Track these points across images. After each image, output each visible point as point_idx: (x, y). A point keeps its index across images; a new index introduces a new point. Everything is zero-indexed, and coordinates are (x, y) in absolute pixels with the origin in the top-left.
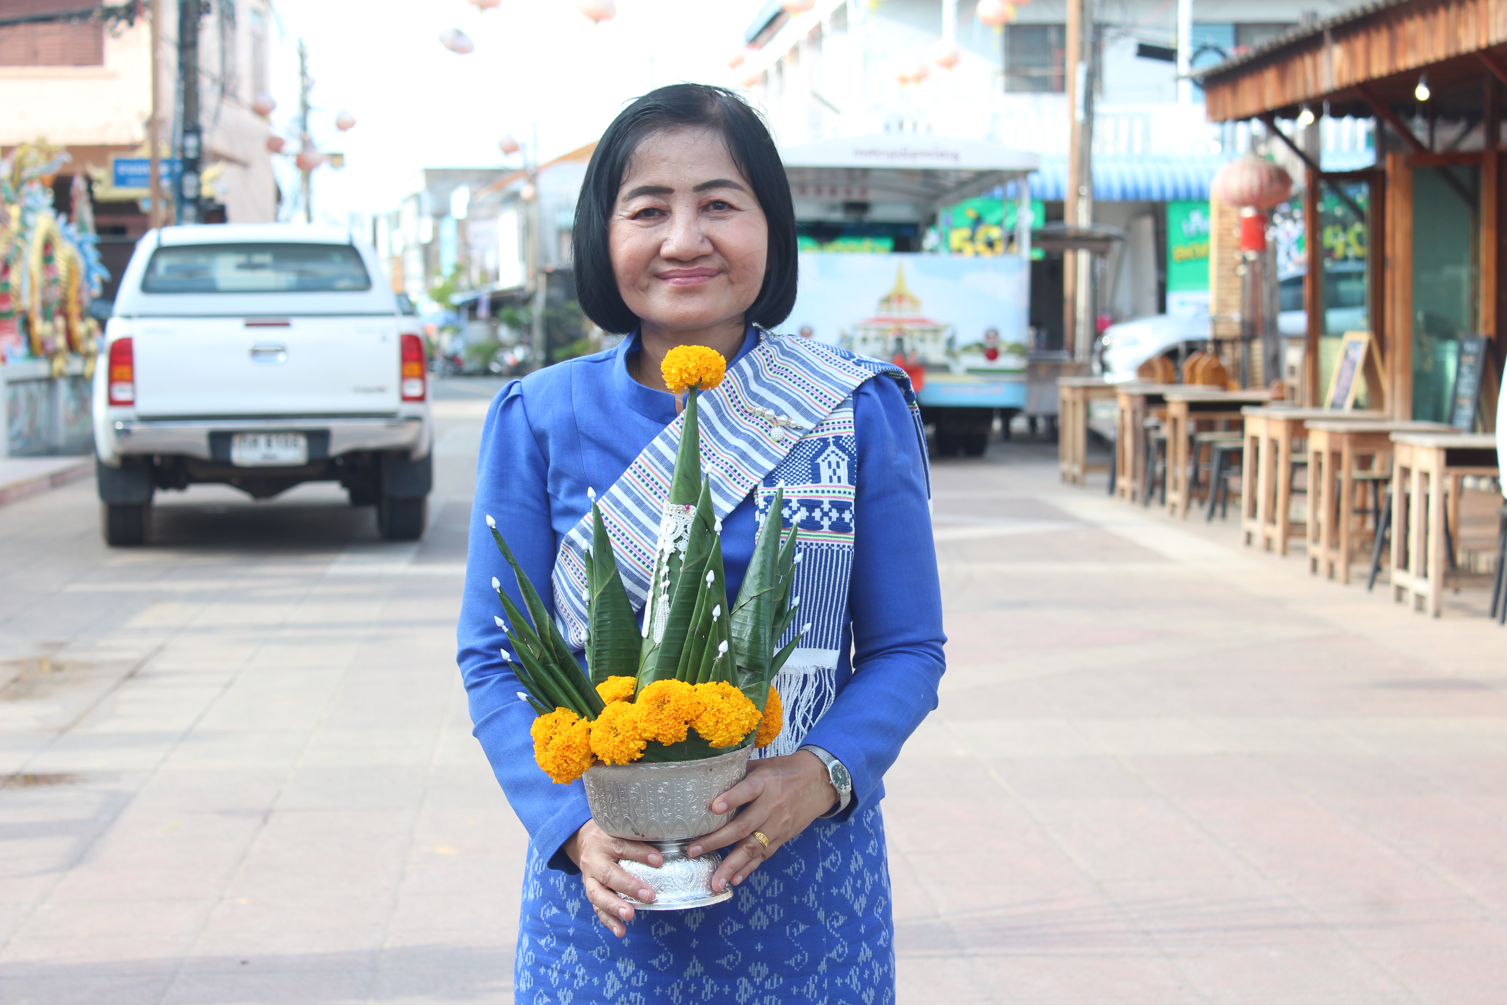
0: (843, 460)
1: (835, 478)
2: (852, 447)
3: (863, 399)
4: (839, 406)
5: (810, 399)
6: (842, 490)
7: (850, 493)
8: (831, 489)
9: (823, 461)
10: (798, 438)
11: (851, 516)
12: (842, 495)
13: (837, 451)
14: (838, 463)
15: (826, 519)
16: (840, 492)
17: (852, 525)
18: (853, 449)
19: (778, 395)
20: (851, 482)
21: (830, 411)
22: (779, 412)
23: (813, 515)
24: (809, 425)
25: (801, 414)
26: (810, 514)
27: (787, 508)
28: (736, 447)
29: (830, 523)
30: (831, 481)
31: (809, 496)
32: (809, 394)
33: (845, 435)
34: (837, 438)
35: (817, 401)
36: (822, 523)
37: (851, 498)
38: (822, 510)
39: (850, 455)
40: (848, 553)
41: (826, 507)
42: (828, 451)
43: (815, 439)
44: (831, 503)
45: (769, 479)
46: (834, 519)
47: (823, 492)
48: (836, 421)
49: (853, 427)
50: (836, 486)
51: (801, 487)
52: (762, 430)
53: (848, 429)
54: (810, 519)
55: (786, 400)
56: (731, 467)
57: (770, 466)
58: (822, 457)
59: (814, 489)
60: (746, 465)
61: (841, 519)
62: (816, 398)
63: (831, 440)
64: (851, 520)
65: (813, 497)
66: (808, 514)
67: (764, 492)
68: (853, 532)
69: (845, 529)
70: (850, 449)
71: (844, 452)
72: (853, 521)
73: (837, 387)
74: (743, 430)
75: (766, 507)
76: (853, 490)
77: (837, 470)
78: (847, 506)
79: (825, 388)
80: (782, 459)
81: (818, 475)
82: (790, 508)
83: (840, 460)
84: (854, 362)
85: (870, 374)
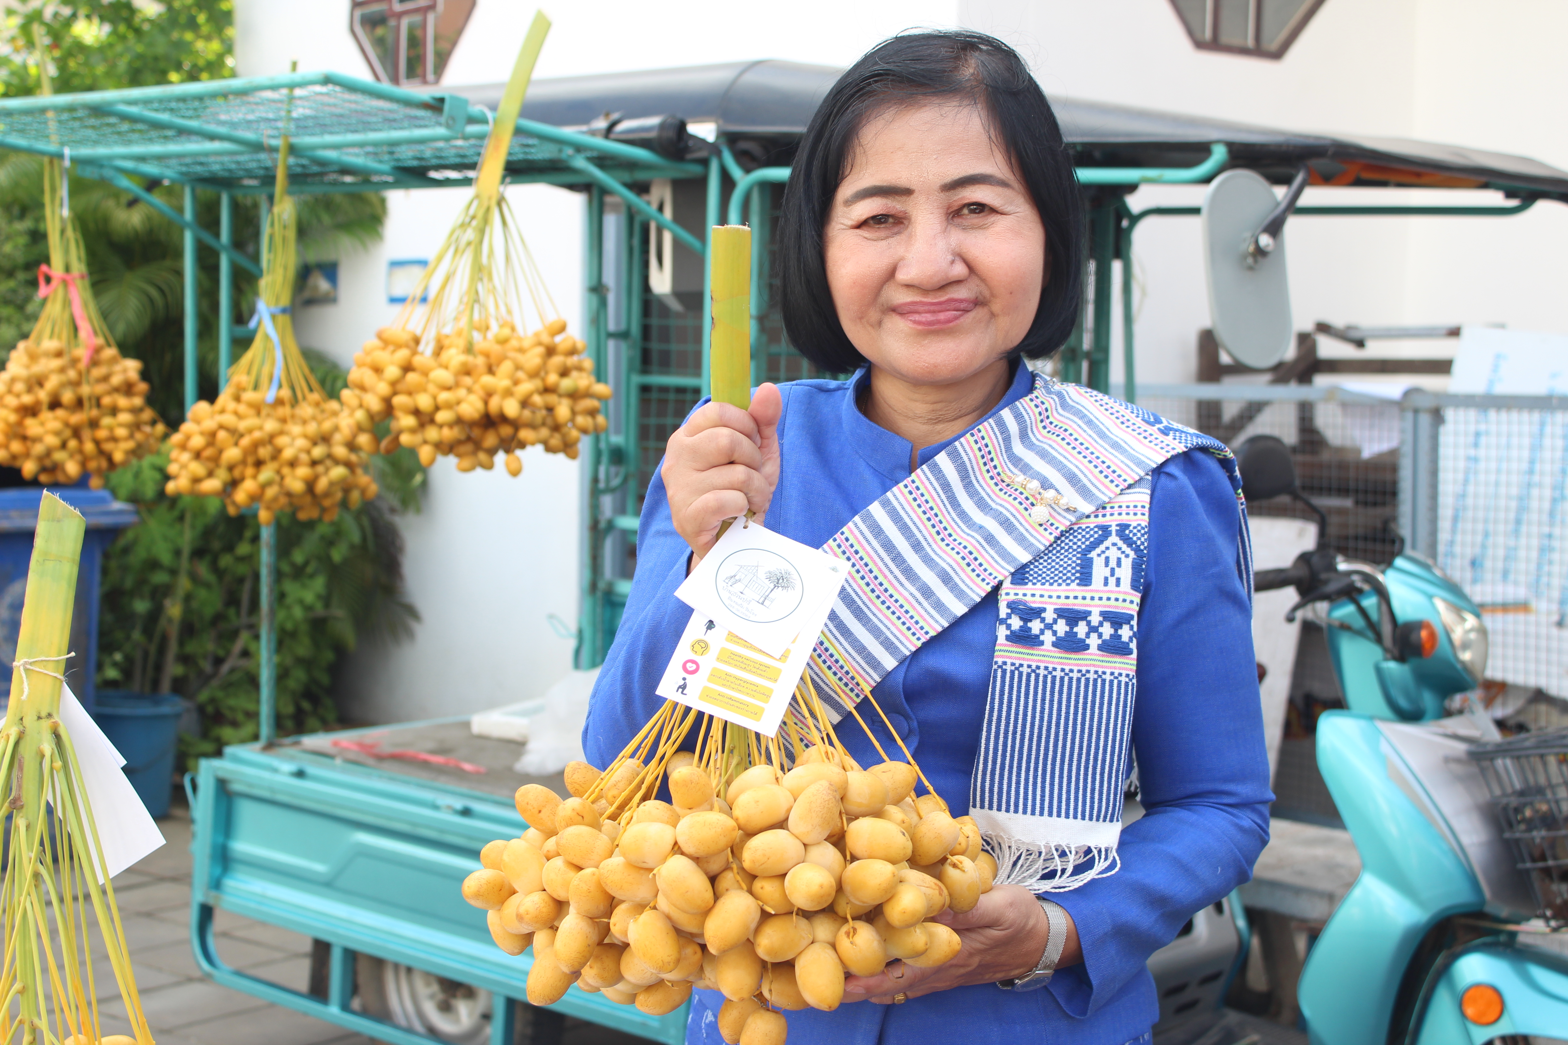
0: (1127, 556)
1: (1112, 581)
2: (1142, 540)
3: (1166, 480)
4: (1130, 486)
5: (1092, 473)
6: (1121, 597)
7: (1132, 602)
8: (1105, 596)
9: (1099, 555)
10: (1068, 523)
11: (1131, 633)
12: (1120, 604)
13: (1120, 543)
14: (1119, 560)
15: (1095, 635)
16: (1117, 600)
17: (1133, 646)
18: (1143, 543)
19: (1049, 462)
20: (1134, 587)
21: (1118, 490)
22: (1045, 483)
23: (1075, 630)
24: (1087, 508)
25: (1077, 491)
26: (1072, 629)
27: (1039, 620)
28: (981, 527)
29: (1100, 642)
30: (1106, 583)
31: (1071, 604)
32: (1093, 466)
33: (1134, 524)
34: (1123, 527)
35: (1101, 477)
36: (1088, 641)
37: (1133, 609)
38: (1089, 623)
39: (1137, 550)
40: (1127, 684)
41: (1095, 619)
42: (1107, 543)
43: (1092, 526)
44: (1102, 614)
45: (1020, 575)
46: (1106, 636)
47: (1092, 598)
48: (1124, 505)
49: (1147, 514)
50: (1111, 592)
51: (1062, 590)
52: (1021, 508)
53: (1139, 516)
54: (1071, 635)
55: (1059, 470)
56: (971, 553)
57: (1024, 557)
58: (1098, 550)
59: (1080, 595)
60: (992, 552)
61: (1116, 637)
62: (1101, 472)
63: (1114, 529)
64: (1131, 638)
65: (1078, 605)
66: (1067, 629)
67: (1009, 593)
68: (1134, 655)
69: (1123, 650)
70: (1139, 543)
71: (1130, 545)
72: (1135, 640)
73: (1132, 461)
74: (993, 505)
75: (1009, 616)
76: (1137, 598)
77: (1117, 570)
78: (1128, 619)
79: (1115, 459)
80: (1043, 548)
81: (1090, 575)
82: (1043, 620)
83: (1123, 556)
84: (1160, 430)
85: (1180, 447)
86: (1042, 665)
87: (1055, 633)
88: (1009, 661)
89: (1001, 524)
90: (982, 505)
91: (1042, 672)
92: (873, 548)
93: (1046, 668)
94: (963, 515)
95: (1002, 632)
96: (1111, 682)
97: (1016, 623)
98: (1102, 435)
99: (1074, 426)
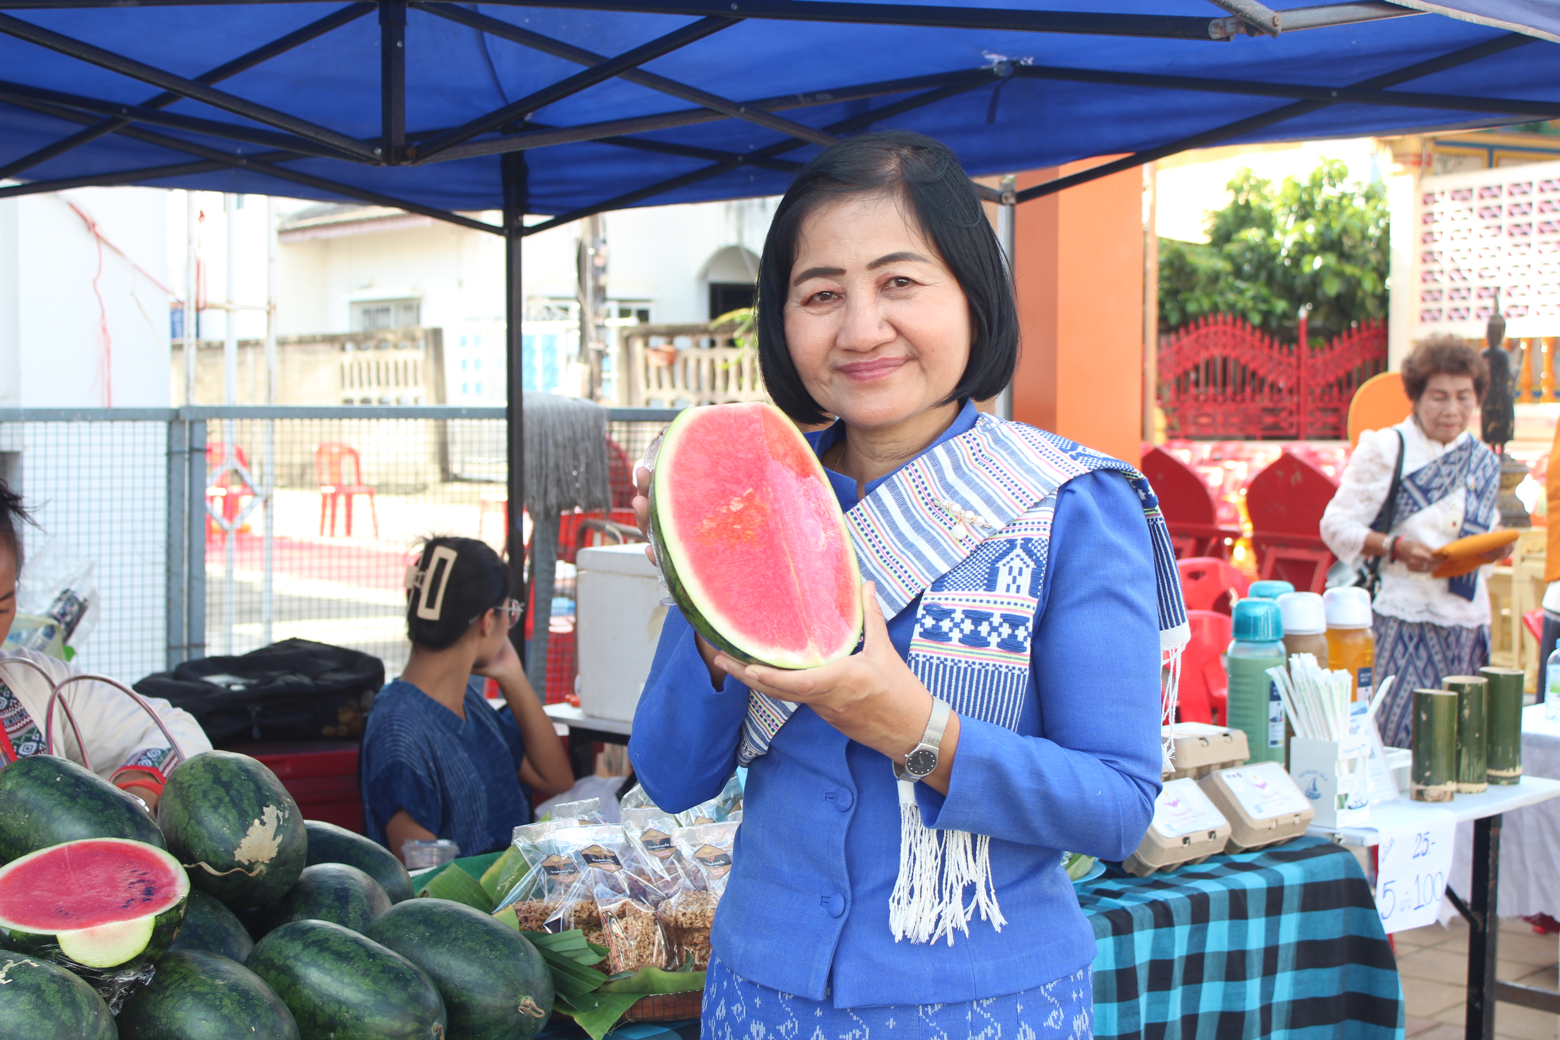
0: (1028, 566)
1: (1013, 588)
2: (1042, 553)
4: (1036, 505)
6: (1020, 602)
7: (1028, 607)
8: (1006, 601)
9: (1004, 565)
10: (983, 539)
11: (1026, 634)
12: (1018, 608)
13: (1023, 555)
14: (1021, 570)
15: (994, 634)
16: (1016, 604)
17: (1028, 644)
18: (1042, 555)
19: (972, 488)
20: (1032, 592)
21: (1025, 509)
22: (966, 505)
23: (979, 629)
24: (999, 525)
25: (993, 511)
26: (976, 628)
27: (949, 620)
28: (913, 545)
29: (999, 640)
30: (1008, 589)
31: (978, 606)
33: (1036, 538)
34: (1027, 541)
35: (1013, 498)
36: (989, 639)
37: (1030, 613)
38: (991, 623)
39: (1037, 561)
40: (1019, 677)
41: (996, 620)
42: (1012, 555)
43: (1002, 540)
44: (1002, 616)
45: (940, 583)
46: (1005, 636)
47: (996, 602)
48: (1030, 522)
49: (1049, 529)
50: (1012, 597)
51: (972, 595)
52: (946, 528)
53: (1041, 531)
54: (975, 633)
55: (978, 494)
56: (902, 567)
57: (943, 568)
58: (1004, 561)
59: (985, 599)
60: (919, 565)
61: (1013, 636)
62: (1013, 494)
63: (1019, 542)
64: (1025, 639)
65: (983, 608)
66: (973, 627)
67: (929, 598)
68: (1028, 652)
69: (1018, 648)
70: (1039, 554)
71: (1031, 557)
72: (1029, 639)
73: (1040, 483)
74: (925, 527)
75: (924, 616)
76: (1034, 603)
77: (1018, 578)
78: (1023, 621)
79: (1026, 482)
80: (960, 561)
81: (995, 582)
82: (952, 620)
83: (1024, 566)
84: (1071, 456)
85: (1084, 470)
86: (949, 658)
87: (962, 631)
88: (921, 654)
89: (928, 542)
90: (916, 527)
91: (949, 663)
93: (953, 660)
94: (901, 536)
95: (918, 629)
96: (1007, 675)
97: (929, 622)
98: (1020, 463)
99: (999, 457)
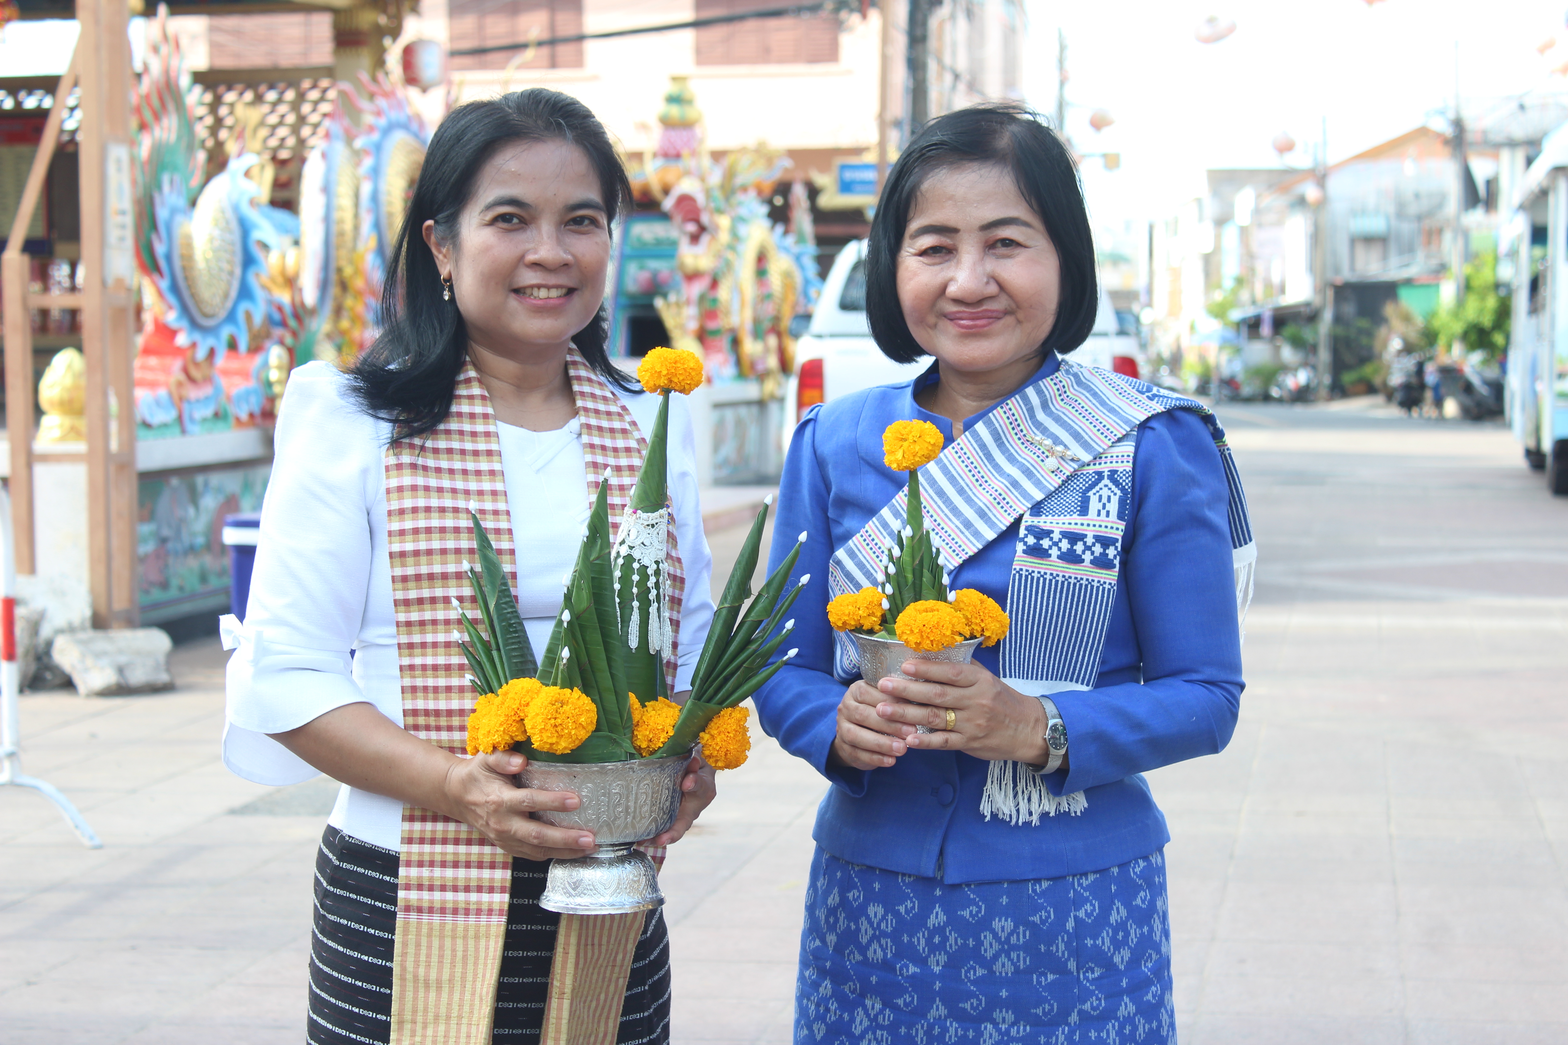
0: (1115, 494)
1: (1103, 513)
2: (1127, 482)
3: (1149, 434)
4: (1119, 440)
5: (1092, 431)
6: (1109, 525)
7: (1117, 529)
8: (1097, 524)
9: (1095, 494)
10: (1072, 470)
11: (1116, 552)
12: (1108, 530)
13: (1110, 485)
14: (1109, 497)
15: (1088, 553)
16: (1106, 527)
17: (1117, 562)
18: (1127, 484)
19: (1061, 425)
20: (1120, 516)
21: (1110, 444)
22: (1057, 441)
23: (1075, 547)
24: (1086, 457)
25: (1081, 445)
26: (1072, 546)
27: (1048, 539)
28: (1009, 475)
29: (1092, 557)
30: (1099, 514)
31: (1073, 528)
32: (1091, 426)
33: (1121, 470)
34: (1113, 472)
35: (1099, 434)
36: (1083, 557)
37: (1118, 535)
38: (1085, 543)
39: (1123, 490)
40: (1109, 590)
41: (1090, 540)
42: (1101, 485)
43: (1091, 472)
44: (1095, 537)
45: (1037, 509)
46: (1097, 554)
47: (1088, 525)
48: (1115, 455)
49: (1131, 461)
50: (1103, 521)
51: (1067, 519)
52: (1038, 460)
53: (1125, 464)
54: (1071, 551)
55: (1067, 431)
56: (1000, 495)
57: (1039, 496)
58: (1094, 491)
59: (1079, 522)
60: (1016, 493)
61: (1104, 555)
62: (1099, 430)
63: (1106, 474)
64: (1115, 557)
65: (1077, 529)
66: (1069, 546)
67: (1028, 520)
68: (1117, 569)
69: (1108, 565)
70: (1124, 484)
71: (1117, 486)
72: (1118, 558)
73: (1122, 420)
74: (1020, 459)
75: (1025, 535)
76: (1122, 526)
77: (1107, 505)
78: (1113, 541)
79: (1109, 420)
80: (1053, 489)
81: (1087, 508)
82: (1051, 539)
83: (1112, 494)
84: (1148, 397)
85: (1160, 409)
86: (1049, 572)
87: (1060, 549)
88: (1024, 568)
89: (1023, 473)
90: (1011, 459)
91: (1048, 577)
92: (929, 495)
93: (1051, 574)
94: (997, 467)
95: (1020, 547)
96: (1098, 588)
97: (1030, 540)
98: (1103, 403)
99: (1083, 397)
